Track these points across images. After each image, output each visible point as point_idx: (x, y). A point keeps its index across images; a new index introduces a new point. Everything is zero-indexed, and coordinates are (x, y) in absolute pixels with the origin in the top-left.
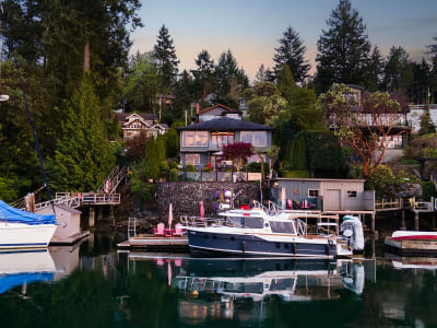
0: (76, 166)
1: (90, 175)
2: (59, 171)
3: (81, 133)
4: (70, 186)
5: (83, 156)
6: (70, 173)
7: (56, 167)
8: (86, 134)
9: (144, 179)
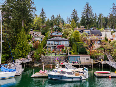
0: (21, 52)
1: (24, 54)
2: (16, 53)
3: (22, 43)
4: (19, 57)
5: (22, 49)
6: (19, 54)
7: (16, 52)
8: (23, 43)
9: (38, 54)
